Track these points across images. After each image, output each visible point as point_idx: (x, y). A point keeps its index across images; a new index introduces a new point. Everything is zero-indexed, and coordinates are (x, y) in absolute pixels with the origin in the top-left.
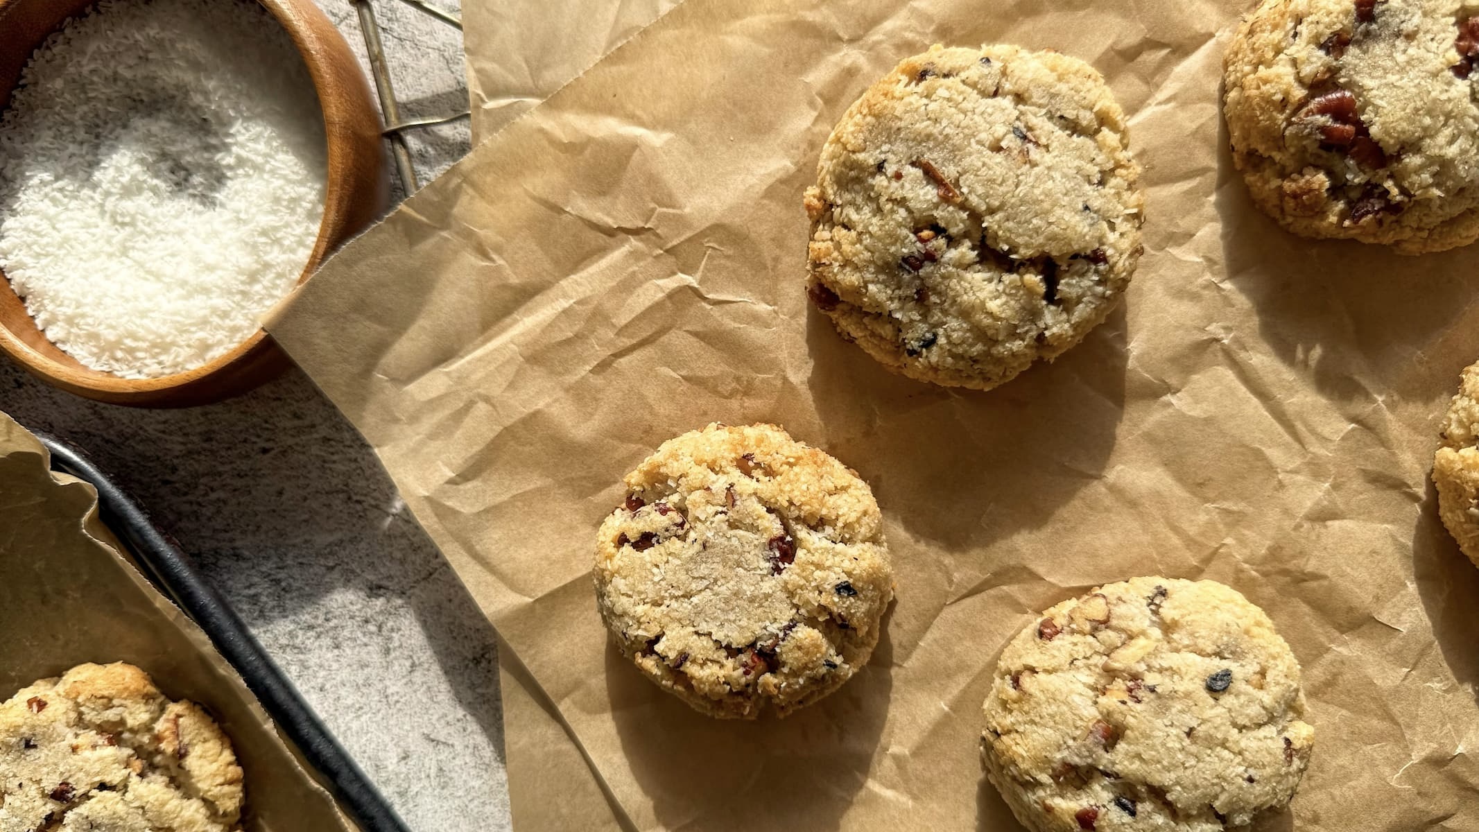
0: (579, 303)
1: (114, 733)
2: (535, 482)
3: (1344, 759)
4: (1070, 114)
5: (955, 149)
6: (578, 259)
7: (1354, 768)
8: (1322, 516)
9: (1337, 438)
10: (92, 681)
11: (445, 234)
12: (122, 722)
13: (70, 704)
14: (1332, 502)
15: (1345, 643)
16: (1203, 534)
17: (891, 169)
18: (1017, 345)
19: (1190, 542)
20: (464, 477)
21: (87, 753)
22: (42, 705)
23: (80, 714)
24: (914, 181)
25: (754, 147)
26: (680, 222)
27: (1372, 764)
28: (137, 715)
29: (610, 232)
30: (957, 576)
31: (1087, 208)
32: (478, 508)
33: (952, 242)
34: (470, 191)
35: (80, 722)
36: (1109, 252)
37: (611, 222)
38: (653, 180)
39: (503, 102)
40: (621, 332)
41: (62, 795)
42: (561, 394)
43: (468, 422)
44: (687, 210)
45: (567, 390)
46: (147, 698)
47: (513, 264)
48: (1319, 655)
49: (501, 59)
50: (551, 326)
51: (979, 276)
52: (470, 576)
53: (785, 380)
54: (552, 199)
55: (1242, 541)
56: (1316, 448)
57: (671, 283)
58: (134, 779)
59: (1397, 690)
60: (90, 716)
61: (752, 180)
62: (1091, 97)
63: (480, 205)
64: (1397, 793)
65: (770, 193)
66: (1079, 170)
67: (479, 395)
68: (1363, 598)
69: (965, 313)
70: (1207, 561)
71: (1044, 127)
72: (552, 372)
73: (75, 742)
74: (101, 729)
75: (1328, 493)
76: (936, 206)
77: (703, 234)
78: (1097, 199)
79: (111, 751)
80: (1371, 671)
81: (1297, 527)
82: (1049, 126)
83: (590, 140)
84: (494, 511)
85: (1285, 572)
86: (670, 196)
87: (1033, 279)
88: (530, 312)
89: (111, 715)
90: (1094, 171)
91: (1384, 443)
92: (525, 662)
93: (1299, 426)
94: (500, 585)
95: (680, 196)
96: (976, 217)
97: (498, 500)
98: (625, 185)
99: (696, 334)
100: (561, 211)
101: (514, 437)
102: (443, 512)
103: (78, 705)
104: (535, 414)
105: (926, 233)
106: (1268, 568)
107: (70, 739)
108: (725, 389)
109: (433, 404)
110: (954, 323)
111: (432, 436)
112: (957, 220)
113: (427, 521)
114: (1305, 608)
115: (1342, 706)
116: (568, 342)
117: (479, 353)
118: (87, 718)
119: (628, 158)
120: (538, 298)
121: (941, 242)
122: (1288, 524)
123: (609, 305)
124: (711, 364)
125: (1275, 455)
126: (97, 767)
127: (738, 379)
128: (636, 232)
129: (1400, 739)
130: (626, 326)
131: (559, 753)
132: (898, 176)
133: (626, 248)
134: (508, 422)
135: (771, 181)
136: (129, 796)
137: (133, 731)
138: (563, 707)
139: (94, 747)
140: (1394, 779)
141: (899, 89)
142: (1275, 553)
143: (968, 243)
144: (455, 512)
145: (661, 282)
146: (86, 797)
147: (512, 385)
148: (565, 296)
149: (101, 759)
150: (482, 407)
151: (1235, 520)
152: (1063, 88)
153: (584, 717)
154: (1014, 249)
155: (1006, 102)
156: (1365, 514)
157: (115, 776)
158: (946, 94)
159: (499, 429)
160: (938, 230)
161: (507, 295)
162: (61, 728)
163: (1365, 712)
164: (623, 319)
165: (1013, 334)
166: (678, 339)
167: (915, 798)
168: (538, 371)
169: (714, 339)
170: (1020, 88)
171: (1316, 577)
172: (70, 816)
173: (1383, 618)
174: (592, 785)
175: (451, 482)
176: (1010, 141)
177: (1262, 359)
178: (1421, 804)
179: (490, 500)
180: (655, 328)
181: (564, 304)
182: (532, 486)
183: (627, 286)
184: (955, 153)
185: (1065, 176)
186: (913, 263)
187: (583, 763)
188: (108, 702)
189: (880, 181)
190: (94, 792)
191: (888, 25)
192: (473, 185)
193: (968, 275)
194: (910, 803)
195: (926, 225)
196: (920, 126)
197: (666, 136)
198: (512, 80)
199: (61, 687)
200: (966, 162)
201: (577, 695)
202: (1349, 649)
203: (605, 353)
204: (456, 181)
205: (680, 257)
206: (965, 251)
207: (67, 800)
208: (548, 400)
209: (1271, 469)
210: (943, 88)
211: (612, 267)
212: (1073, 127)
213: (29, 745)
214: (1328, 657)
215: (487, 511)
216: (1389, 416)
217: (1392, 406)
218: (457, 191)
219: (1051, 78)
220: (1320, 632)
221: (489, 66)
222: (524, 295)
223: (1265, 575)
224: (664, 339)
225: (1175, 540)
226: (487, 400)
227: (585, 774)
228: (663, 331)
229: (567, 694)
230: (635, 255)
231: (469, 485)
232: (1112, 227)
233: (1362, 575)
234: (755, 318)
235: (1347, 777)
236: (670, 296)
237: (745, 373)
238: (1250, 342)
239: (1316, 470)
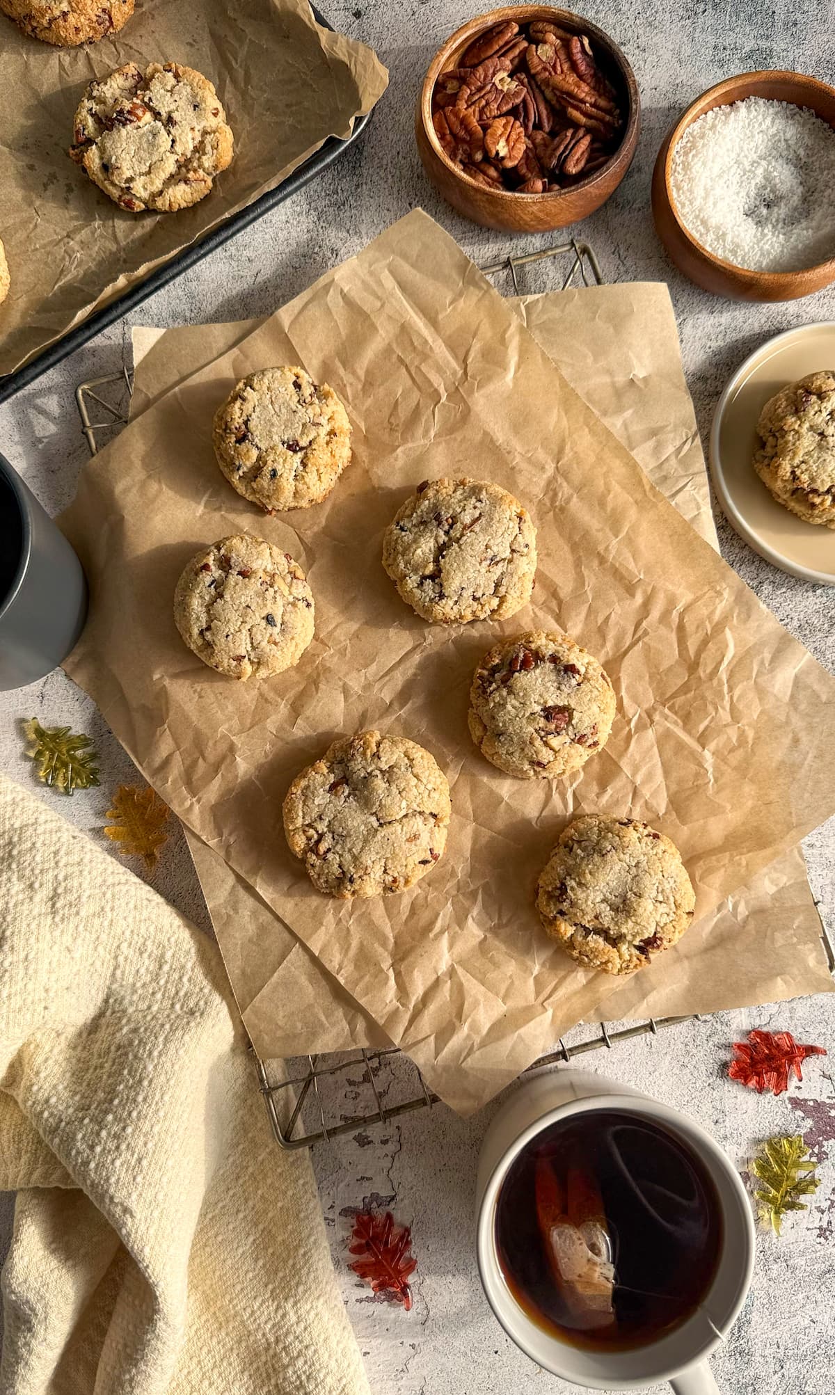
0: (431, 347)
1: (199, 149)
2: (344, 332)
3: (231, 708)
4: (504, 582)
5: (486, 530)
6: (452, 347)
7: (226, 712)
8: (346, 691)
9: (382, 695)
10: (226, 141)
11: (461, 284)
12: (204, 154)
13: (214, 129)
14: (352, 696)
15: (285, 706)
16: (334, 639)
17: (478, 504)
18: (402, 565)
19: (331, 633)
20: (344, 296)
21: (190, 135)
22: (215, 115)
23: (210, 133)
24: (473, 514)
25: (507, 426)
26: (471, 392)
27: (230, 719)
28: (208, 162)
29: (465, 361)
30: (308, 532)
31: (463, 589)
32: (330, 305)
33: (447, 533)
34: (480, 295)
35: (205, 133)
36: (444, 601)
37: (470, 360)
38: (489, 379)
39: (524, 312)
40: (418, 368)
41: (170, 121)
42: (387, 342)
43: (372, 298)
44: (476, 395)
45: (389, 344)
46: (216, 167)
47: (448, 316)
48: (280, 696)
49: (543, 311)
50: (420, 335)
51: (432, 545)
52: (296, 303)
53: (399, 446)
54: (479, 332)
55: (332, 656)
56: (377, 686)
57: (442, 390)
58: (176, 157)
59: (265, 728)
60: (209, 138)
61: (492, 424)
62: (512, 592)
63: (475, 299)
64: (216, 731)
65: (486, 434)
66: (479, 585)
67: (384, 303)
68: (308, 712)
69: (415, 541)
70: (322, 642)
71: (498, 570)
72: (397, 337)
73: (196, 130)
74: (202, 142)
75: (357, 692)
76: (462, 523)
77: (465, 402)
78: (467, 594)
79: (191, 148)
80: (273, 718)
81: (339, 678)
82: (499, 573)
83: (507, 348)
84: (328, 312)
85: (318, 675)
86: (483, 387)
87: (431, 568)
88: (426, 325)
89: (208, 148)
90: (479, 594)
91: (381, 717)
92: (257, 332)
93: (387, 678)
94: (292, 318)
95: (482, 392)
96: (458, 540)
97: (334, 313)
98: (487, 366)
99: (418, 404)
100: (473, 338)
101: (365, 320)
102: (327, 288)
103: (214, 132)
104: (376, 329)
105: (450, 520)
106: (320, 668)
107: (197, 128)
108: (392, 420)
109: (380, 283)
110: (411, 537)
111: (363, 282)
112: (455, 533)
113: (322, 280)
114: (302, 687)
115: (256, 708)
116: (412, 343)
117: (405, 302)
118: (208, 136)
119: (500, 367)
120: (433, 329)
121: (446, 527)
122: (341, 675)
123: (430, 361)
124: (403, 413)
125: (373, 668)
126: (184, 140)
127: (397, 425)
128: (465, 373)
129: (241, 732)
130: (420, 370)
131: (211, 348)
132: (475, 508)
133: (458, 368)
134: (372, 316)
135: (492, 433)
136: (168, 154)
137: (199, 159)
138: (235, 351)
139: (193, 139)
140: (223, 729)
141: (514, 508)
142: (327, 670)
143: (446, 539)
144: (328, 293)
145: (442, 386)
146: (169, 133)
147: (390, 317)
148: (434, 341)
149: (187, 142)
150: (379, 304)
151: (342, 652)
152: (515, 579)
153: (231, 360)
154: (443, 557)
155: (507, 554)
156: (347, 713)
157: (178, 148)
158: (511, 526)
159: (369, 312)
160: (451, 527)
161: (433, 315)
162: (203, 124)
163: (254, 716)
164: (424, 368)
165: (407, 563)
166: (415, 396)
167: (201, 517)
168: (397, 330)
169: (416, 413)
170: (515, 560)
171: (317, 689)
172: (159, 124)
173: (299, 721)
174: (198, 365)
175: (342, 291)
176: (490, 554)
177: (417, 658)
178: (211, 743)
179: (334, 310)
180: (420, 384)
181: (430, 341)
182: (342, 330)
183: (440, 370)
184: (484, 530)
185: (476, 578)
186: (438, 518)
187: (207, 361)
188: (215, 148)
189: (473, 500)
190: (171, 137)
191: (565, 484)
192: (483, 295)
193: (432, 540)
194: (198, 515)
195: (454, 519)
196: (497, 515)
197: (511, 385)
198: (534, 317)
199: (222, 124)
200: (481, 534)
201: (241, 357)
202: (283, 708)
203: (407, 361)
204: (485, 287)
205: (454, 393)
206: (443, 538)
207: (168, 124)
208: (384, 335)
209: (366, 666)
210: (514, 525)
211: (448, 362)
212: (498, 585)
213: (195, 107)
214: (279, 700)
215: (328, 308)
216: (394, 717)
217: (398, 719)
218: (480, 288)
219: (520, 573)
220: (291, 694)
221: (540, 305)
222: (433, 322)
223: (317, 667)
224: (415, 389)
225: (331, 627)
226: (382, 306)
227: (202, 362)
228: (419, 389)
229: (241, 351)
230: (454, 373)
231: (341, 300)
232: (456, 602)
233: (318, 710)
234: (427, 431)
235: (222, 710)
236: (436, 390)
237: (400, 429)
238: (424, 654)
239: (367, 687)
